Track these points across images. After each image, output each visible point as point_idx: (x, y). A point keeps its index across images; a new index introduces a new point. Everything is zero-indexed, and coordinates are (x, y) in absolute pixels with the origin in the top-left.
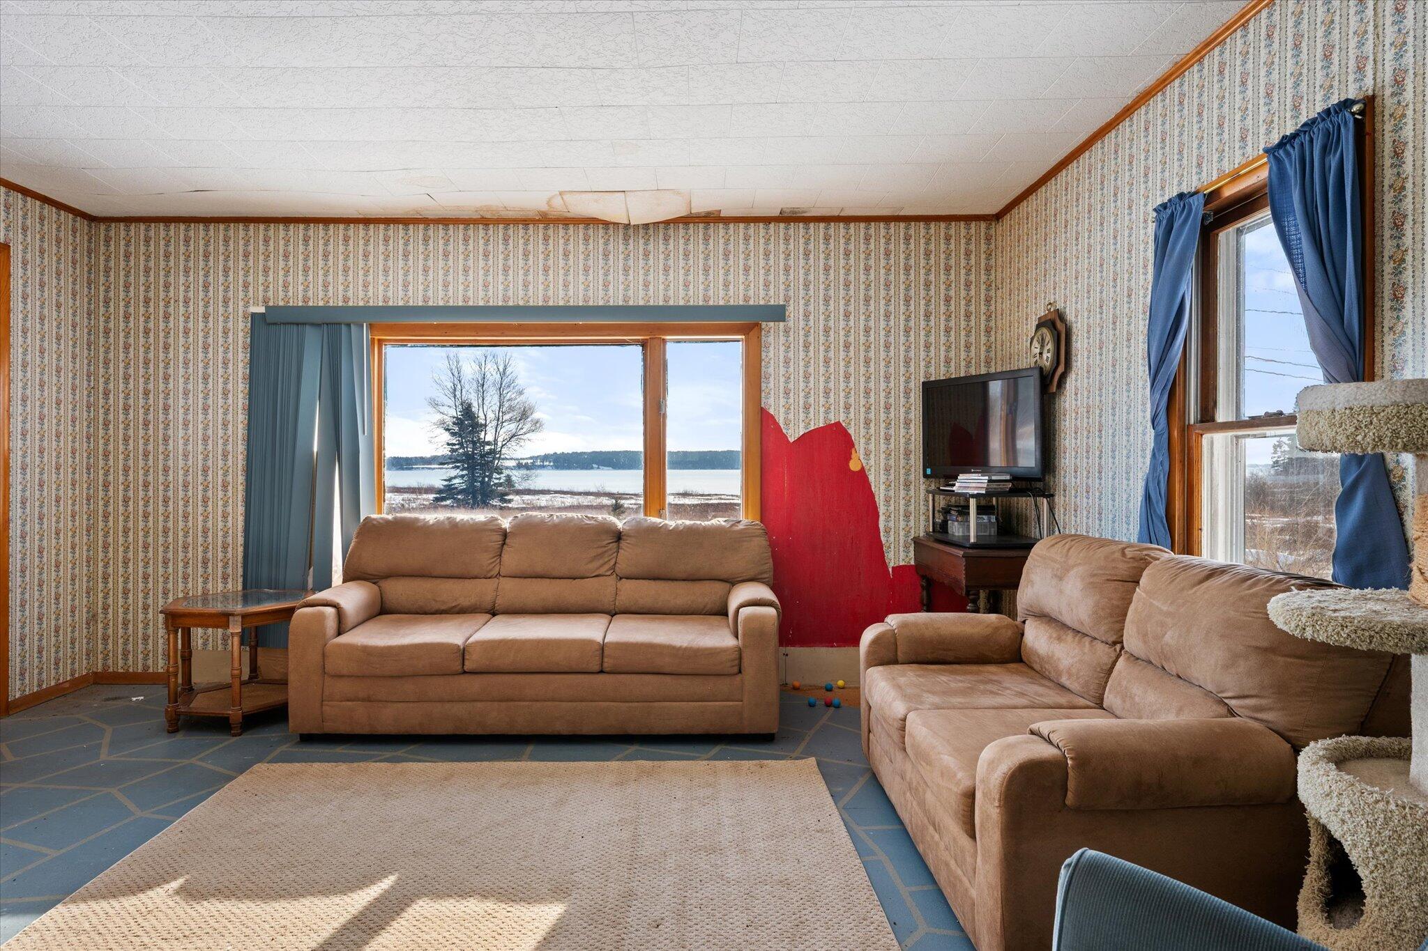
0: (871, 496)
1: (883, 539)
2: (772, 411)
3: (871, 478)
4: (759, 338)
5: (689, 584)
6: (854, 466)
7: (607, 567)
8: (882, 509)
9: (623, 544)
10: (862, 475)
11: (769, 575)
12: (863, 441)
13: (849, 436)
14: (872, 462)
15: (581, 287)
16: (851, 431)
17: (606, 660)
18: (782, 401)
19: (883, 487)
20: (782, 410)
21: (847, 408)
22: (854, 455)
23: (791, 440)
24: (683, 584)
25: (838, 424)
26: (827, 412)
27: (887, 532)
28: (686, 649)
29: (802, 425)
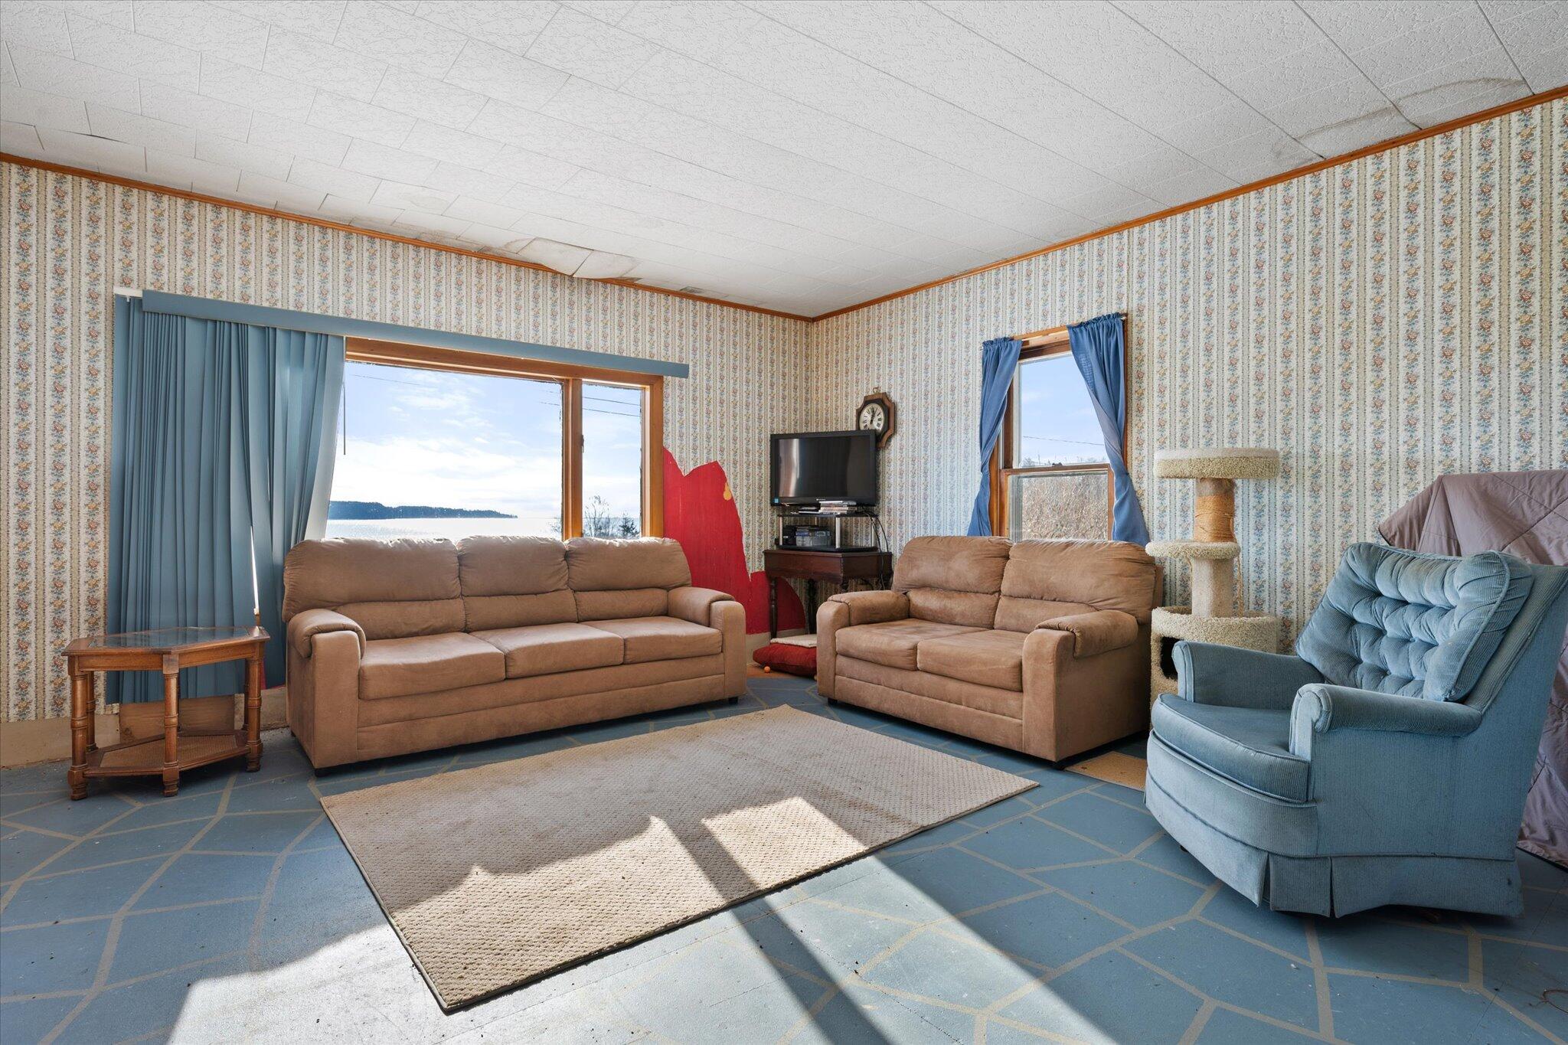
0: (737, 519)
1: (745, 552)
2: (670, 450)
3: (738, 506)
4: (662, 388)
5: (636, 593)
6: (727, 496)
7: (563, 582)
8: (744, 530)
9: (573, 561)
10: (732, 502)
11: (690, 582)
12: (732, 476)
13: (722, 473)
14: (738, 493)
15: (513, 324)
16: (725, 469)
17: (628, 652)
18: (678, 442)
19: (745, 512)
20: (678, 450)
21: (722, 450)
22: (726, 488)
23: (685, 473)
24: (630, 592)
25: (716, 463)
26: (709, 453)
27: (748, 547)
28: (686, 637)
29: (692, 463)
